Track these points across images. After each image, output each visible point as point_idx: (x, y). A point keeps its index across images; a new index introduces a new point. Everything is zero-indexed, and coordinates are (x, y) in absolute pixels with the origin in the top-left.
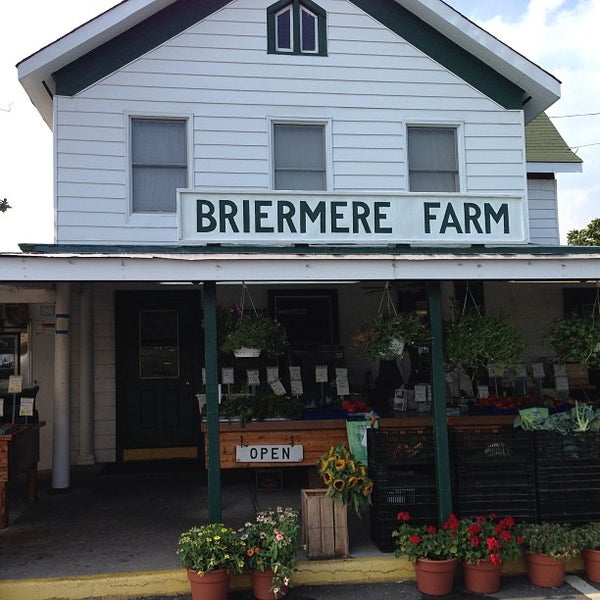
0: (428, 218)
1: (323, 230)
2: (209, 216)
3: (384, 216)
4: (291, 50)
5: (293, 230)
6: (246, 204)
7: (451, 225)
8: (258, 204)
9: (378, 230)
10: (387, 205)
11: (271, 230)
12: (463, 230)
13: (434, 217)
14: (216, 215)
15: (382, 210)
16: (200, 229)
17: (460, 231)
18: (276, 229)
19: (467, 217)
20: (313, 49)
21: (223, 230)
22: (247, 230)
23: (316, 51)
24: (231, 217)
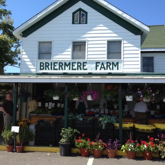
0: (97, 66)
1: (70, 69)
2: (43, 66)
3: (85, 66)
4: (78, 23)
5: (62, 69)
6: (51, 63)
7: (103, 68)
8: (54, 63)
9: (84, 69)
10: (86, 63)
11: (57, 69)
12: (106, 69)
13: (98, 66)
14: (44, 66)
15: (85, 64)
16: (41, 69)
17: (105, 69)
18: (58, 69)
19: (107, 66)
20: (84, 22)
21: (46, 69)
22: (51, 69)
23: (85, 23)
24: (48, 66)
